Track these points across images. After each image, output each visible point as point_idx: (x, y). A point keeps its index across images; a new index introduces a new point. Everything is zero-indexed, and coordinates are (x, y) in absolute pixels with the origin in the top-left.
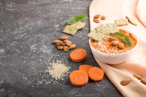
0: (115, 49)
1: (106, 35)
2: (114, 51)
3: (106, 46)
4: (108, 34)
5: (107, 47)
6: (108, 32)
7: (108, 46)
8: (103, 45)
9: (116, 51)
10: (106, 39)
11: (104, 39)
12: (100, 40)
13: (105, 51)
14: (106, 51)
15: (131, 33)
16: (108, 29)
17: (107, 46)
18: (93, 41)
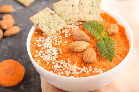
0: (73, 63)
1: (69, 22)
2: (70, 66)
3: (59, 52)
4: (74, 20)
5: (60, 54)
6: (76, 16)
7: (61, 52)
8: (54, 46)
9: (75, 68)
10: (66, 32)
11: (63, 31)
12: (51, 33)
13: (51, 62)
14: (53, 63)
15: (124, 26)
16: (78, 11)
17: (60, 50)
18: (39, 33)
